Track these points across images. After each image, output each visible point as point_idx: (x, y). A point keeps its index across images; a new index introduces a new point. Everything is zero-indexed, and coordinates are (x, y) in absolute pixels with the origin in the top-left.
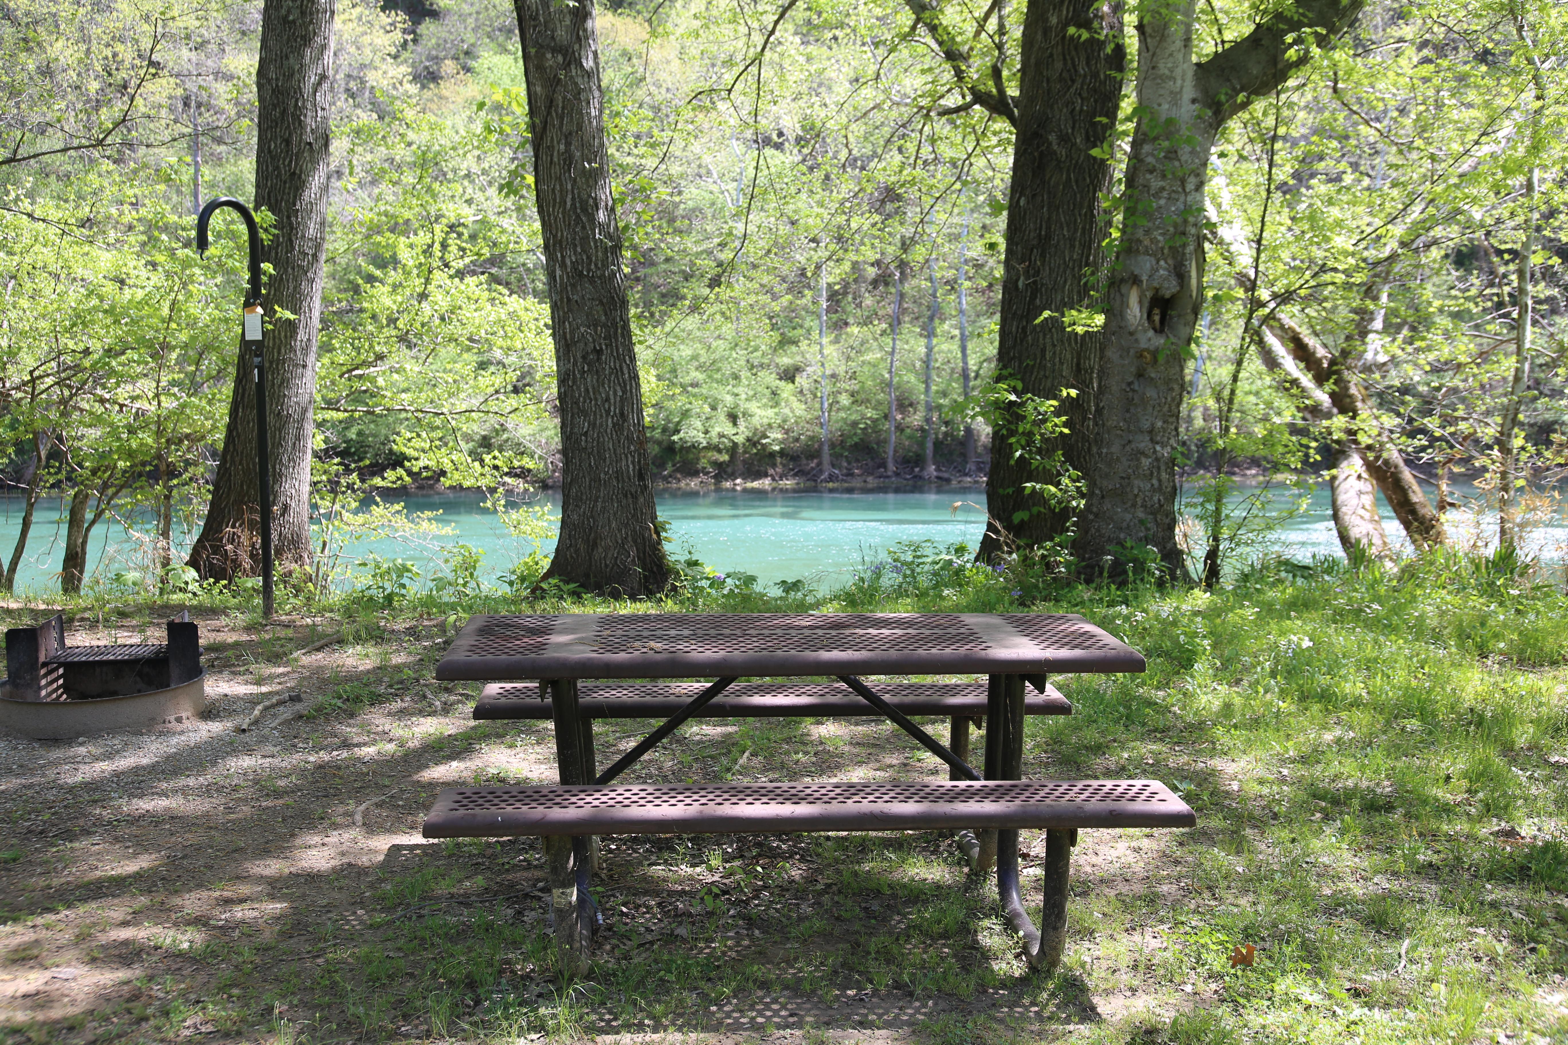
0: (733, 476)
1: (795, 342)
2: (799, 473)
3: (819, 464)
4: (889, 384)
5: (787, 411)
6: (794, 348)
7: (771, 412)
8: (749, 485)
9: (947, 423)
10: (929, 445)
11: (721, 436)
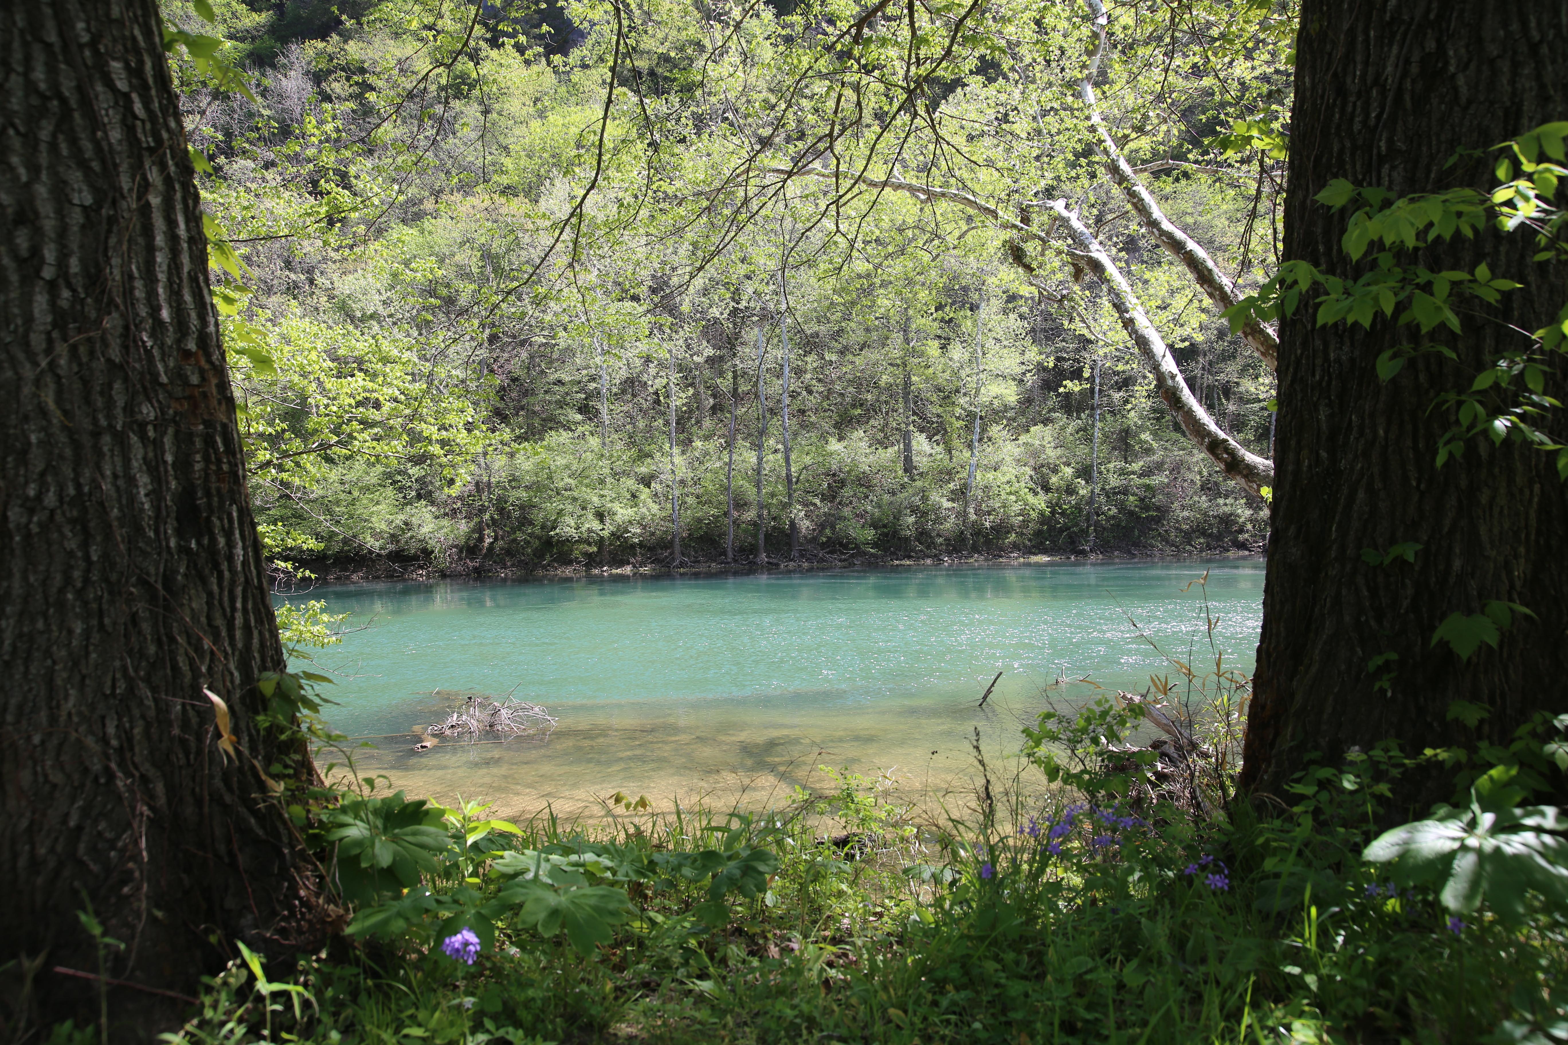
0: (601, 564)
1: (649, 455)
2: (656, 561)
3: (672, 553)
4: (727, 489)
5: (644, 510)
6: (649, 460)
7: (630, 512)
8: (614, 571)
9: (774, 519)
10: (761, 536)
11: (590, 531)
